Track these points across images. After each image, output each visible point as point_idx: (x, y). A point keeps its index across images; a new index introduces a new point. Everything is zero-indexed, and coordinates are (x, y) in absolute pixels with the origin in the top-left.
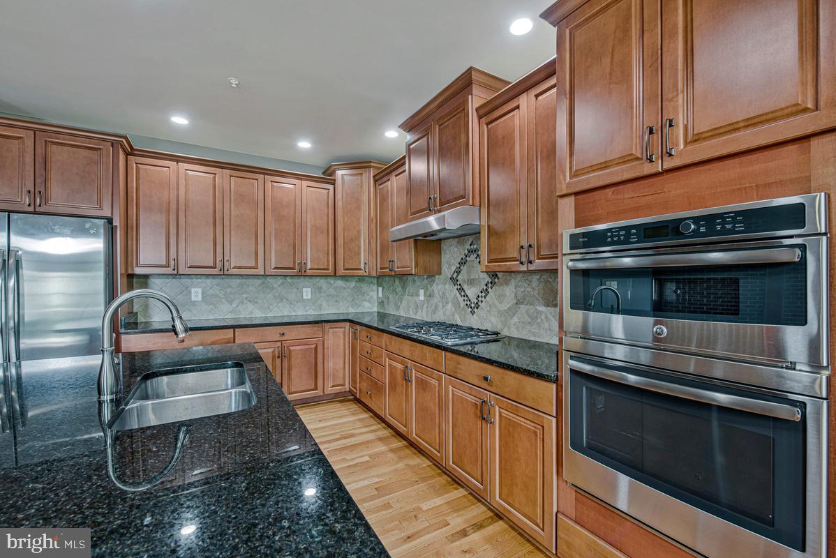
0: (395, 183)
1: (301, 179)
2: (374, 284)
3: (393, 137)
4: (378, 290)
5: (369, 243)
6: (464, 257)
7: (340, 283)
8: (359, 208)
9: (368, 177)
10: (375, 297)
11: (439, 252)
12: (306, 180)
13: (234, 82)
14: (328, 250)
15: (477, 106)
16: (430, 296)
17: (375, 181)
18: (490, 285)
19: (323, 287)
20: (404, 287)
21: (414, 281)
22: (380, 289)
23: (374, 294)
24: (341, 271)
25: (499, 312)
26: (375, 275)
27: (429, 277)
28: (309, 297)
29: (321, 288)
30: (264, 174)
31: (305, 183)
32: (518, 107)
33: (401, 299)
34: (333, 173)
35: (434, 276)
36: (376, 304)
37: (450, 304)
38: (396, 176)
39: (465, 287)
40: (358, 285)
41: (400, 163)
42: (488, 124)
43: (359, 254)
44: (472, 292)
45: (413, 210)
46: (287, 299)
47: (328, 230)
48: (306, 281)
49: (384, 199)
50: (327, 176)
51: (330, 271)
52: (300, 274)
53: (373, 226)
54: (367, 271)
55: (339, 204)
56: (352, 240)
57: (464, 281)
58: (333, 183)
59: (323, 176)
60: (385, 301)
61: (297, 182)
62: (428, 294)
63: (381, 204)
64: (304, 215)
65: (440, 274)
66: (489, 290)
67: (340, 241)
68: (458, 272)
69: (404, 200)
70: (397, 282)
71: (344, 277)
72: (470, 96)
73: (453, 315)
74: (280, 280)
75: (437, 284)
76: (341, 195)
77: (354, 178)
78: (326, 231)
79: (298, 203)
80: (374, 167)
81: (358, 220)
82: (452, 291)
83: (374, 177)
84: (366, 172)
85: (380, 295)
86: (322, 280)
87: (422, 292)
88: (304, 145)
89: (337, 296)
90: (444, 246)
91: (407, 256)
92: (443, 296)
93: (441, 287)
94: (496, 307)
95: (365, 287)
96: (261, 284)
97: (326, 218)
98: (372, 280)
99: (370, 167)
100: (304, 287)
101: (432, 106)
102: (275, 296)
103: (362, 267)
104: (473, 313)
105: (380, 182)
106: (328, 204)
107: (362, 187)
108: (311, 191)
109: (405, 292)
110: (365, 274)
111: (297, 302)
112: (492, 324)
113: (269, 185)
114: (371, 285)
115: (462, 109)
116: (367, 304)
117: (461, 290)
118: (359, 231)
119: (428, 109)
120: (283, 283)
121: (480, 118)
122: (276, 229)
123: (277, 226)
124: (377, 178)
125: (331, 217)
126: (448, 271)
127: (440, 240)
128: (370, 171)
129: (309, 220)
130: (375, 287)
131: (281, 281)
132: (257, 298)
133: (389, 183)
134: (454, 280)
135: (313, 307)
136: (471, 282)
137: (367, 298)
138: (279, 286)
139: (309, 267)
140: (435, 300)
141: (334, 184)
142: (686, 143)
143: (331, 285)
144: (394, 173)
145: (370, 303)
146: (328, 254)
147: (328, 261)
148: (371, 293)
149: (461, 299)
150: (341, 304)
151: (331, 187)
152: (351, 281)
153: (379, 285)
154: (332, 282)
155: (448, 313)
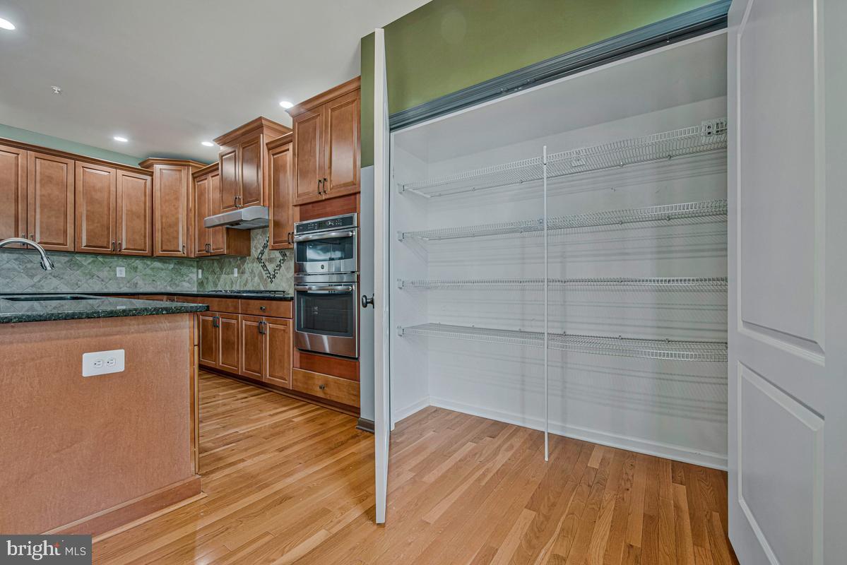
0: (211, 182)
1: (116, 168)
2: (194, 267)
3: (208, 147)
4: (198, 272)
5: (188, 229)
6: (266, 242)
7: (157, 264)
8: (177, 199)
9: (186, 175)
10: (195, 279)
11: (249, 239)
12: (122, 169)
13: (56, 89)
14: (145, 233)
15: (267, 142)
16: (242, 273)
17: (194, 178)
18: (282, 261)
19: (139, 267)
20: (221, 269)
21: (230, 261)
22: (200, 271)
23: (194, 276)
24: (159, 252)
25: (287, 279)
26: (193, 256)
27: (242, 258)
28: (124, 275)
29: (137, 267)
30: (75, 160)
31: (120, 172)
32: (288, 150)
33: (219, 278)
34: (151, 166)
35: (245, 257)
36: (196, 284)
37: (257, 278)
38: (212, 177)
39: (267, 264)
40: (177, 267)
41: (214, 168)
42: (273, 155)
43: (177, 238)
44: (271, 267)
45: (225, 205)
46: (98, 277)
47: (145, 216)
48: (121, 261)
49: (201, 194)
50: (145, 167)
51: (147, 252)
52: (115, 253)
53: (192, 215)
54: (185, 252)
55: (157, 194)
56: (170, 226)
57: (266, 260)
58: (151, 174)
59: (140, 168)
60: (205, 281)
61: (113, 171)
62: (241, 271)
63: (200, 198)
64: (119, 201)
65: (250, 255)
66: (282, 265)
67: (158, 226)
68: (262, 253)
69: (218, 195)
70: (216, 264)
71: (162, 259)
72: (262, 135)
73: (259, 285)
74: (90, 259)
75: (248, 263)
76: (159, 184)
77: (173, 173)
78: (143, 217)
79: (113, 189)
80: (192, 166)
81: (176, 209)
82: (257, 267)
83: (192, 174)
84: (184, 169)
85: (200, 276)
86: (137, 261)
87: (236, 270)
88: (121, 139)
89: (154, 276)
90: (253, 233)
91: (221, 240)
92: (252, 272)
93: (251, 266)
94: (286, 276)
95: (184, 270)
96: (68, 261)
97: (142, 205)
98: (192, 263)
99: (190, 165)
100: (118, 266)
101: (238, 133)
102: (84, 273)
103: (181, 249)
104: (272, 282)
105: (198, 179)
106: (145, 193)
107: (181, 180)
108: (127, 180)
109: (222, 272)
110: (183, 255)
111: (110, 280)
112: (283, 287)
113: (80, 171)
114: (191, 268)
115: (256, 141)
116: (186, 284)
117: (264, 266)
118: (178, 219)
119: (235, 134)
120: (93, 262)
121: (269, 149)
122: (87, 211)
123: (89, 208)
124: (195, 176)
125: (148, 204)
126: (255, 253)
127: (249, 230)
128: (188, 169)
129: (124, 205)
130: (195, 270)
131: (92, 259)
132: (64, 274)
133: (206, 181)
134: (259, 260)
135: (128, 285)
136: (271, 260)
137: (187, 279)
138: (89, 264)
139: (124, 247)
140: (246, 276)
141: (152, 176)
142: (331, 189)
143: (148, 265)
144: (210, 175)
145: (190, 284)
146: (145, 237)
147: (145, 243)
148: (190, 275)
149: (264, 273)
150: (159, 283)
151: (149, 178)
152: (170, 263)
153: (199, 267)
154: (149, 263)
155: (255, 284)
